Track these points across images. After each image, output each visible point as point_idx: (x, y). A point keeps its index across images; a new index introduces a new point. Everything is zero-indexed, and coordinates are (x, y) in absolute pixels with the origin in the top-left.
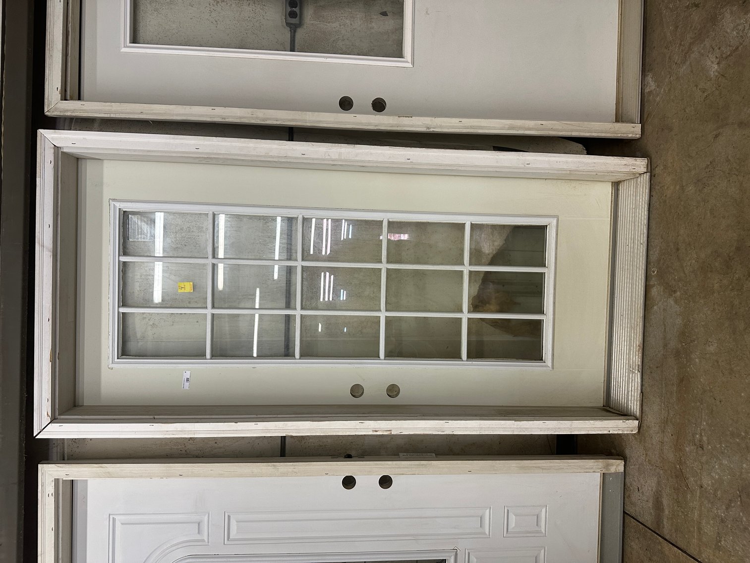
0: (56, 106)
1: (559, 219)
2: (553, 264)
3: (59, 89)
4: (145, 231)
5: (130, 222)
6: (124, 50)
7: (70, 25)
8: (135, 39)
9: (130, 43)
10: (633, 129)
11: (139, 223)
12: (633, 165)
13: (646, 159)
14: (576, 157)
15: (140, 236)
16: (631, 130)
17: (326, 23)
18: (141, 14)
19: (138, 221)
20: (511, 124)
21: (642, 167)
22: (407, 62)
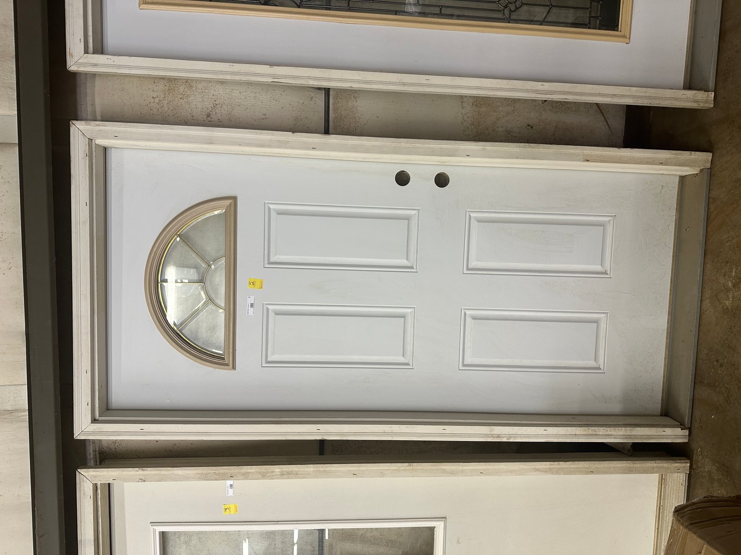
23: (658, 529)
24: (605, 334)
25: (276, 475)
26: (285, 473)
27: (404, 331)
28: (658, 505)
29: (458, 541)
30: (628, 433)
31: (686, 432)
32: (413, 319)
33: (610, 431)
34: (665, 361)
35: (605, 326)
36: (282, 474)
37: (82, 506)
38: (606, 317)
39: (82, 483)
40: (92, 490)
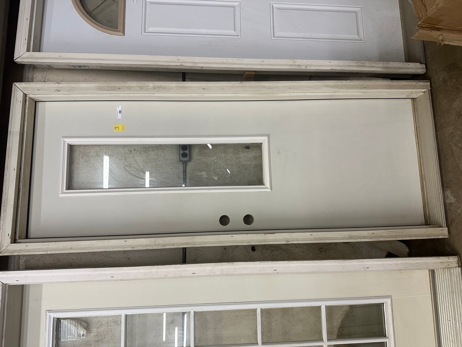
0: (7, 248)
1: (392, 298)
2: (393, 336)
3: (10, 234)
4: (73, 332)
5: (62, 326)
6: (61, 195)
7: (21, 184)
8: (70, 186)
9: (66, 190)
10: (441, 232)
11: (69, 326)
12: (447, 262)
13: (456, 257)
14: (403, 260)
15: (69, 336)
16: (442, 233)
17: (208, 157)
18: (75, 166)
19: (68, 324)
20: (350, 235)
21: (455, 263)
22: (267, 188)
23: (418, 143)
24: (362, 19)
25: (150, 88)
26: (156, 87)
27: (234, 15)
28: (415, 126)
29: (279, 152)
30: (385, 65)
31: (424, 66)
32: (239, 8)
33: (373, 64)
34: (403, 36)
35: (361, 15)
36: (154, 88)
37: (14, 107)
38: (361, 10)
39: (16, 92)
40: (22, 97)
